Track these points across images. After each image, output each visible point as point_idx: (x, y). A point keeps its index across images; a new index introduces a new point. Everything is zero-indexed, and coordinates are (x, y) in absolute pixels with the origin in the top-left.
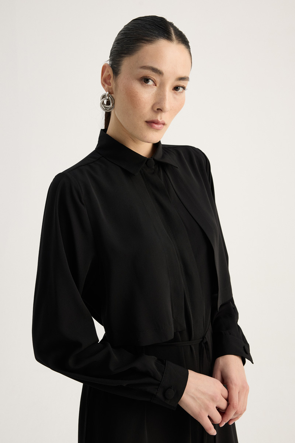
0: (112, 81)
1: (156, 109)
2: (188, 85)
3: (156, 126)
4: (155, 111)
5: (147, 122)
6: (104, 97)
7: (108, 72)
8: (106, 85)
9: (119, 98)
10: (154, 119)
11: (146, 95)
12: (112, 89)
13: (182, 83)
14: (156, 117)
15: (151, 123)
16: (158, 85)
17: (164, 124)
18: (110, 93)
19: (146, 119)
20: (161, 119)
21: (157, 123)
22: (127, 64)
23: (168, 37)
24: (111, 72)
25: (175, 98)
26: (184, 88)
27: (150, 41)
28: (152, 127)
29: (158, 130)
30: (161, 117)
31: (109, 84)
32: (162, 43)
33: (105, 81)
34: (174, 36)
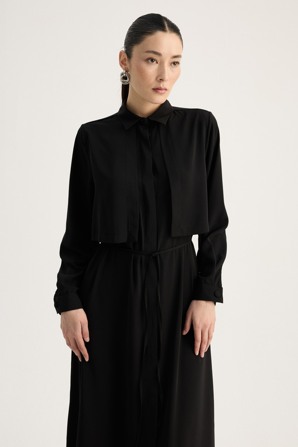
0: (127, 62)
1: (159, 80)
2: (181, 60)
3: (160, 91)
4: (158, 81)
5: (153, 89)
6: (122, 74)
7: (124, 56)
8: (123, 66)
9: (133, 74)
10: (158, 87)
11: (151, 70)
12: (127, 68)
13: (176, 60)
14: (160, 85)
15: (156, 90)
16: (159, 63)
17: (166, 90)
18: (126, 71)
19: (153, 87)
20: (163, 86)
21: (161, 89)
22: (136, 50)
23: (163, 29)
24: (126, 56)
25: (172, 70)
26: (178, 63)
27: (151, 33)
28: (157, 92)
29: (162, 94)
30: (163, 85)
31: (125, 65)
32: (159, 34)
33: (122, 63)
34: (167, 28)
